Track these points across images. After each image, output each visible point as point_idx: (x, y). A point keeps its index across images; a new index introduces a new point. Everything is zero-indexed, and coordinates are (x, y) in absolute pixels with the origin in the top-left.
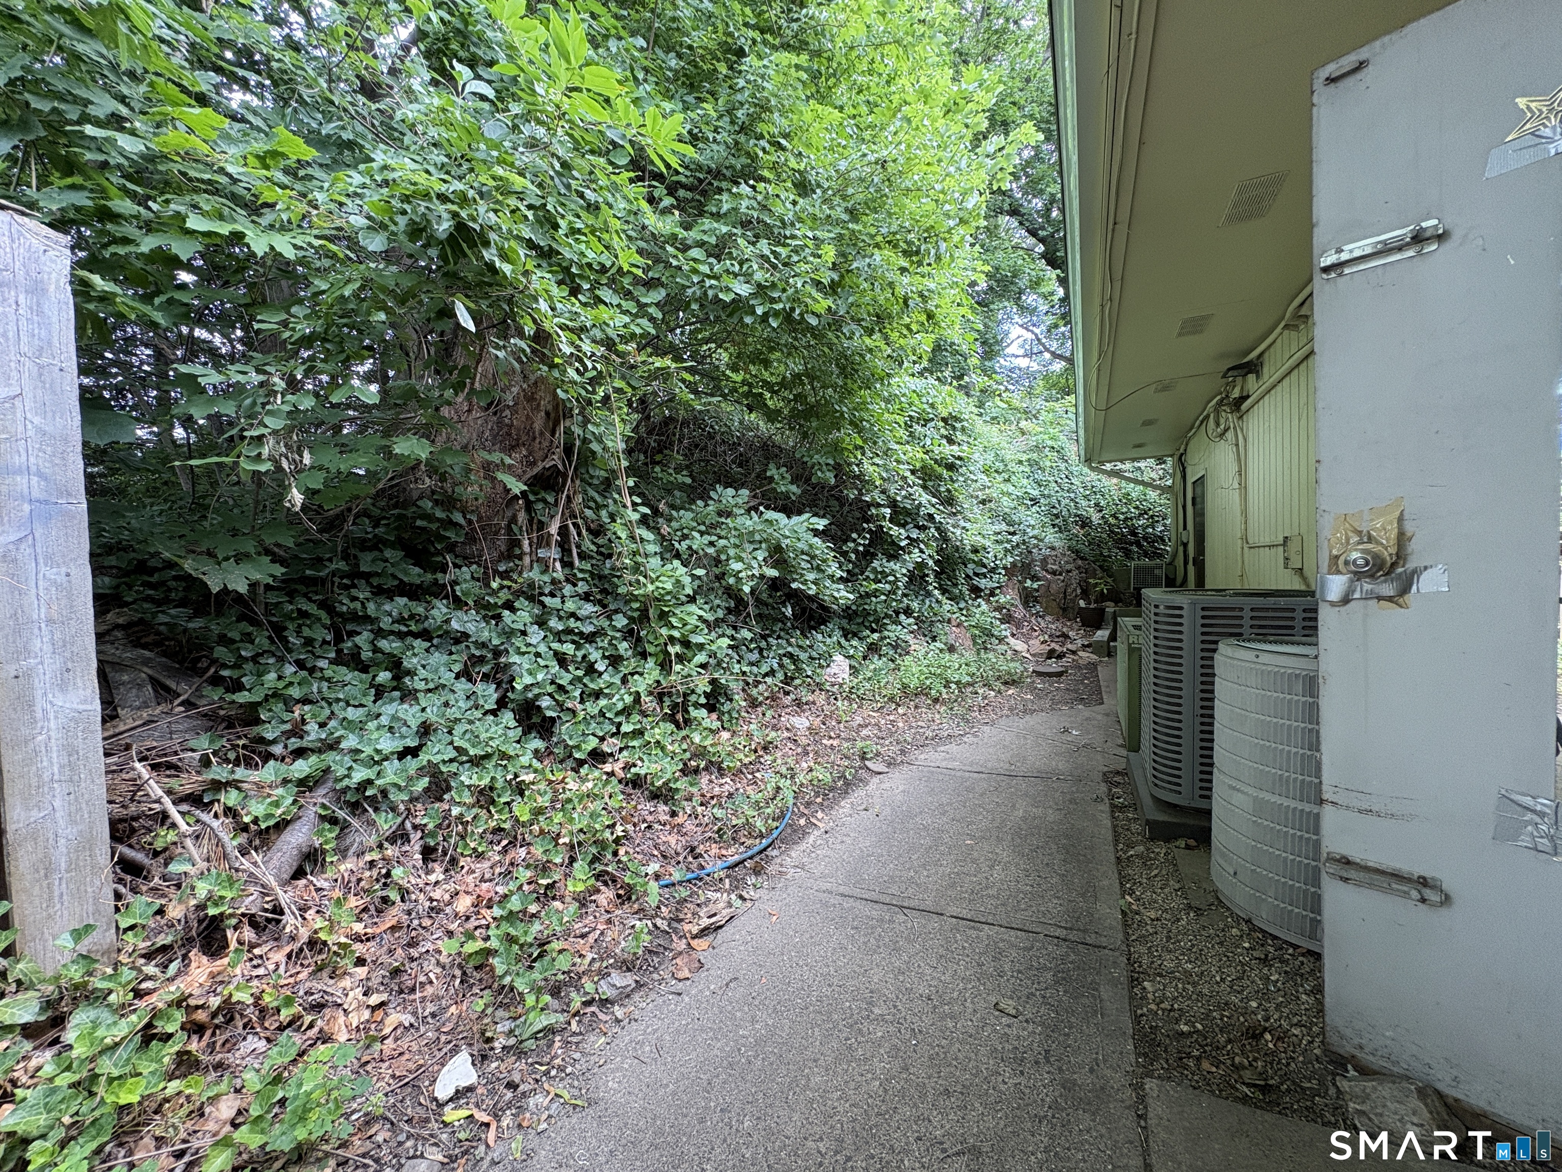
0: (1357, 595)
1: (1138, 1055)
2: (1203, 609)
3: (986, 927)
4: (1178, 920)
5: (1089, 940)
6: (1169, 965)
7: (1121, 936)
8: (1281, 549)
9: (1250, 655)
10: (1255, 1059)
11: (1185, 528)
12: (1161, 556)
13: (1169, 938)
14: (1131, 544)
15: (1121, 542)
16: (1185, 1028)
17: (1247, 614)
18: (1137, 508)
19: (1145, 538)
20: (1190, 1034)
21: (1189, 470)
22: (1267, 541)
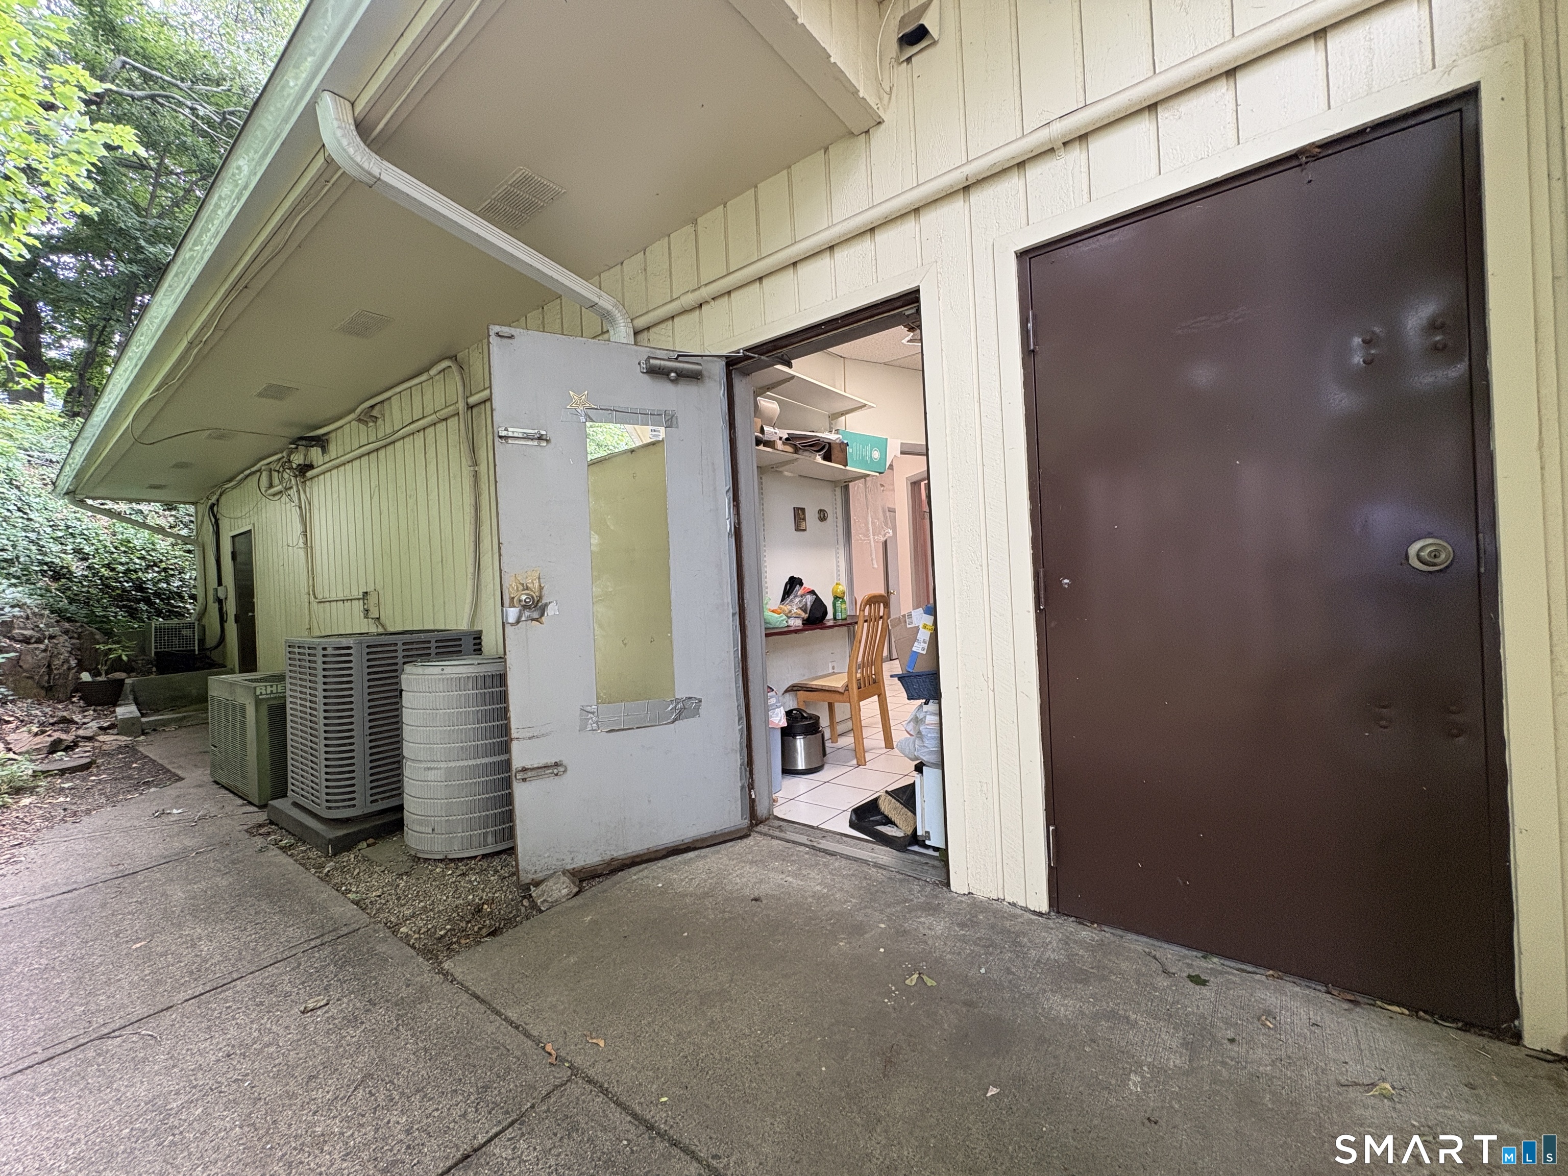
0: (523, 619)
1: (428, 961)
2: (368, 647)
3: (238, 982)
4: (398, 885)
5: (342, 933)
6: (407, 912)
7: (366, 916)
8: (361, 602)
9: (437, 670)
10: (484, 922)
11: (220, 583)
12: (180, 615)
13: (399, 899)
14: (138, 601)
15: (122, 599)
16: (442, 933)
17: (400, 647)
18: (142, 558)
19: (157, 594)
20: (446, 934)
21: (224, 524)
22: (341, 596)
